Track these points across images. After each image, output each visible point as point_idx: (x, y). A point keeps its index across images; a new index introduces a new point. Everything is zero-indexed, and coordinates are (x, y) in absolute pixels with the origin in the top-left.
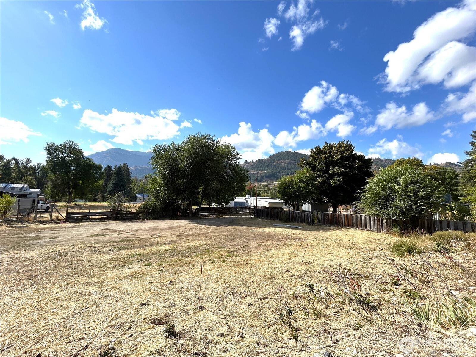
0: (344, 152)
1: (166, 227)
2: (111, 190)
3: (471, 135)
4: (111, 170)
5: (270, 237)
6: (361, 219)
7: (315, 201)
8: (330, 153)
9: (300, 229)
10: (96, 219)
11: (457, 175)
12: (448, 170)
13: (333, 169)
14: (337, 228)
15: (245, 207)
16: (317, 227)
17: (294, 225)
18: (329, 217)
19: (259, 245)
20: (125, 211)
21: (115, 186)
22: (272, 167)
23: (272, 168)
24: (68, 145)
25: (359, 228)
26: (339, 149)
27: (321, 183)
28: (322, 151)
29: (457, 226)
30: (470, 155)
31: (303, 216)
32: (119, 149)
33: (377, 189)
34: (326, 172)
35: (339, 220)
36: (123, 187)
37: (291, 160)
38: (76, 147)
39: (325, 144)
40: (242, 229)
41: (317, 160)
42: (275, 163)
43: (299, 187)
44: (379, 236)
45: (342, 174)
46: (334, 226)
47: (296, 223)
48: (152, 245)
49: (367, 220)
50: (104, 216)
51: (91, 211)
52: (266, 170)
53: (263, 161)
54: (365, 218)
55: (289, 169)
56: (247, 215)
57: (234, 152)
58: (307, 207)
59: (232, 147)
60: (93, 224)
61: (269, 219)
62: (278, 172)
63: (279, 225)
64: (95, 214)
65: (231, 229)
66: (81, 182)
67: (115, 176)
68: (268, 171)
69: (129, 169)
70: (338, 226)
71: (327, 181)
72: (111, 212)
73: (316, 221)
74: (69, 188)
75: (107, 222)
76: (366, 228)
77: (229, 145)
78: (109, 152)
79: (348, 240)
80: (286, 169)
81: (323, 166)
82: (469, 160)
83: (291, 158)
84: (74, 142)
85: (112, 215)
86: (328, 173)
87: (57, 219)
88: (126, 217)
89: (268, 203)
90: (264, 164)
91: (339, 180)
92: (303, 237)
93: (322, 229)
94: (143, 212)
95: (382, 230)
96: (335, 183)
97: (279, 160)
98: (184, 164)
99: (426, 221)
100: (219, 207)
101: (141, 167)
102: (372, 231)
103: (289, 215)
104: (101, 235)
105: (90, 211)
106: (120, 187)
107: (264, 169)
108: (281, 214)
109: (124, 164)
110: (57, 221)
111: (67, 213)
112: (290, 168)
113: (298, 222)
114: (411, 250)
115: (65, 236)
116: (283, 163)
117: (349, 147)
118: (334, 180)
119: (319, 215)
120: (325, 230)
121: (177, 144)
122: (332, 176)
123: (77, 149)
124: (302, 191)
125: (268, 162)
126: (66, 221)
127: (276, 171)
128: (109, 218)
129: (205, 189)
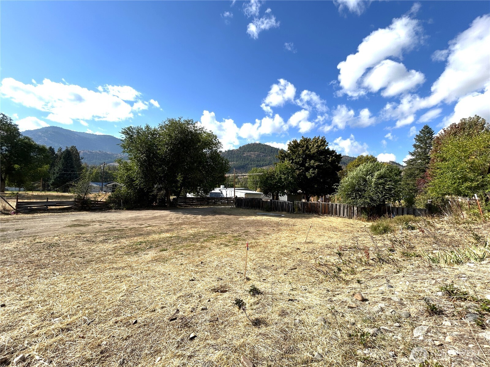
0: (320, 147)
1: (147, 217)
2: (57, 177)
3: (415, 138)
4: (54, 153)
6: (336, 208)
7: (291, 192)
8: (307, 147)
9: (283, 217)
10: (56, 209)
11: (400, 172)
12: (394, 168)
13: (310, 162)
15: (222, 198)
16: (298, 215)
17: (277, 213)
18: (308, 206)
19: (257, 230)
20: (93, 201)
21: (63, 172)
22: (241, 158)
23: (241, 160)
25: (334, 216)
27: (298, 175)
28: (299, 144)
29: (409, 212)
30: (412, 155)
31: (285, 205)
35: (317, 209)
36: (74, 174)
37: (261, 152)
38: (9, 122)
39: (302, 139)
40: (230, 218)
41: (295, 153)
42: (244, 154)
43: (281, 178)
44: (351, 221)
45: (318, 167)
46: (312, 214)
49: (341, 209)
50: (67, 206)
51: (49, 200)
53: (232, 152)
54: (340, 206)
56: (225, 206)
57: (216, 141)
58: (284, 198)
59: (214, 135)
60: (57, 215)
62: (248, 164)
63: (263, 214)
64: (55, 204)
65: (220, 218)
66: (16, 166)
67: (62, 161)
68: (237, 163)
69: (79, 154)
70: (315, 214)
71: (302, 175)
72: (75, 201)
73: (296, 209)
75: (73, 213)
76: (340, 215)
77: (210, 133)
78: (45, 130)
79: (329, 225)
80: (255, 161)
81: (300, 160)
82: (411, 159)
83: (261, 150)
84: (6, 115)
85: (76, 205)
86: (304, 166)
88: (94, 207)
89: (244, 194)
90: (234, 155)
91: (313, 173)
92: (291, 223)
94: (114, 202)
95: (353, 216)
96: (311, 175)
97: (248, 151)
98: (164, 150)
99: (387, 208)
100: (198, 198)
101: (91, 152)
102: (345, 217)
103: (271, 205)
104: (81, 226)
105: (47, 200)
106: (70, 174)
107: (234, 161)
108: (262, 203)
109: (72, 147)
110: (5, 212)
111: (17, 202)
112: (259, 160)
113: (279, 211)
114: (386, 230)
115: (32, 227)
116: (253, 155)
117: (324, 142)
118: (309, 173)
119: (299, 204)
120: (305, 217)
121: (153, 128)
122: (307, 169)
123: (10, 124)
124: (283, 182)
125: (237, 153)
126: (17, 212)
127: (245, 163)
128: (73, 208)
129: (185, 179)
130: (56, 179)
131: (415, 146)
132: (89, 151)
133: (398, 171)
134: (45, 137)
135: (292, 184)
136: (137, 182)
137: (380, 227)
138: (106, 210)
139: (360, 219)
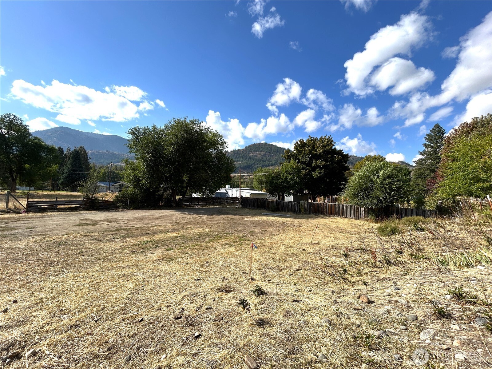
0: (326, 146)
1: (154, 216)
2: (66, 177)
3: (425, 138)
4: (63, 153)
5: (269, 225)
6: (343, 208)
7: (297, 192)
8: (313, 147)
9: (289, 217)
10: (64, 208)
11: (410, 172)
12: (403, 168)
13: (316, 162)
14: (322, 216)
15: (227, 198)
16: (304, 216)
17: (282, 214)
18: (314, 206)
19: (263, 231)
20: (100, 200)
21: (72, 172)
22: (247, 158)
23: (247, 160)
24: (8, 119)
25: (341, 216)
26: (322, 143)
27: (305, 175)
28: (306, 144)
29: (418, 213)
30: (423, 155)
31: (290, 205)
32: (68, 128)
33: (361, 181)
34: (309, 165)
35: (324, 209)
36: (83, 174)
37: (267, 152)
38: (19, 122)
39: (308, 138)
40: (236, 218)
41: (301, 153)
42: (250, 154)
43: (286, 178)
44: (358, 222)
45: (324, 166)
46: (319, 214)
47: (283, 212)
48: (155, 233)
49: (348, 209)
50: (74, 206)
52: (241, 161)
53: (238, 152)
54: (347, 207)
55: (264, 161)
56: (231, 206)
57: (221, 141)
58: (290, 199)
59: (219, 135)
61: (256, 209)
62: (253, 164)
63: (268, 214)
65: (225, 218)
66: (27, 166)
67: (71, 161)
68: (243, 163)
69: (87, 154)
70: (322, 215)
71: (309, 174)
72: (83, 200)
73: (302, 210)
74: (11, 174)
76: (347, 216)
77: (216, 133)
78: (54, 131)
79: (336, 226)
80: (261, 161)
81: (306, 160)
82: (421, 159)
83: (267, 150)
84: (17, 116)
85: (84, 204)
86: (311, 166)
87: (16, 208)
88: (102, 206)
89: (250, 194)
90: (240, 155)
91: (320, 173)
92: (297, 223)
93: (310, 217)
94: (121, 201)
95: (360, 217)
96: (317, 175)
97: (254, 151)
98: (169, 150)
99: (395, 209)
100: (204, 197)
101: (99, 152)
102: (352, 218)
103: (277, 205)
104: (89, 225)
105: (57, 200)
106: (79, 174)
107: (239, 160)
108: (268, 204)
109: (80, 147)
110: (17, 211)
111: (28, 201)
113: (285, 211)
114: (394, 231)
115: (42, 226)
116: (259, 155)
117: (330, 142)
118: (316, 173)
119: (305, 205)
121: (159, 128)
122: (314, 169)
123: (21, 125)
124: (289, 182)
125: (243, 153)
126: (27, 211)
127: (251, 163)
128: (81, 208)
129: (190, 178)
130: (65, 178)
131: (425, 145)
132: (96, 152)
133: (408, 171)
134: (54, 137)
135: (298, 184)
136: (143, 182)
137: (387, 228)
138: (114, 209)
139: (368, 220)
